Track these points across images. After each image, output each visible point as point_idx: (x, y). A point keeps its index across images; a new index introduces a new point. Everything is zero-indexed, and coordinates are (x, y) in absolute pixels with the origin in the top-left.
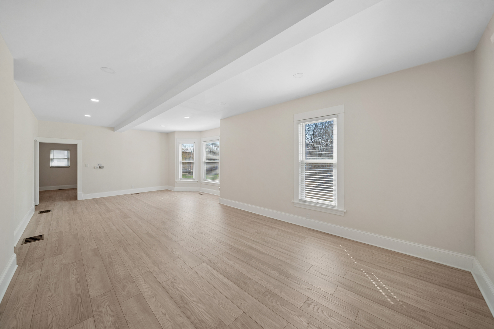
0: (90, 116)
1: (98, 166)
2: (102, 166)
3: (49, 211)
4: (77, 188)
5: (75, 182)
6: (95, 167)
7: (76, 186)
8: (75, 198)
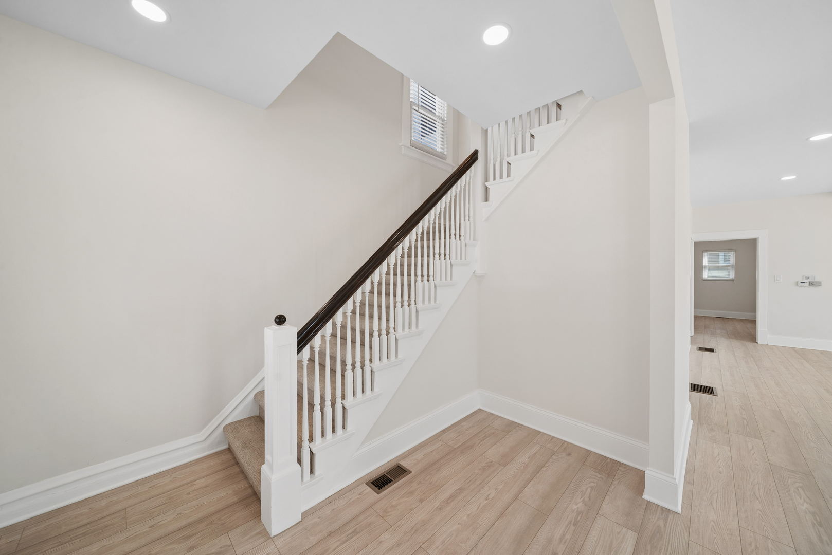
0: (795, 177)
1: (807, 281)
2: (817, 280)
3: (711, 350)
4: (756, 321)
5: (753, 308)
6: (798, 282)
7: (755, 316)
8: (753, 338)
